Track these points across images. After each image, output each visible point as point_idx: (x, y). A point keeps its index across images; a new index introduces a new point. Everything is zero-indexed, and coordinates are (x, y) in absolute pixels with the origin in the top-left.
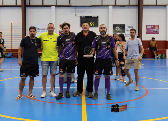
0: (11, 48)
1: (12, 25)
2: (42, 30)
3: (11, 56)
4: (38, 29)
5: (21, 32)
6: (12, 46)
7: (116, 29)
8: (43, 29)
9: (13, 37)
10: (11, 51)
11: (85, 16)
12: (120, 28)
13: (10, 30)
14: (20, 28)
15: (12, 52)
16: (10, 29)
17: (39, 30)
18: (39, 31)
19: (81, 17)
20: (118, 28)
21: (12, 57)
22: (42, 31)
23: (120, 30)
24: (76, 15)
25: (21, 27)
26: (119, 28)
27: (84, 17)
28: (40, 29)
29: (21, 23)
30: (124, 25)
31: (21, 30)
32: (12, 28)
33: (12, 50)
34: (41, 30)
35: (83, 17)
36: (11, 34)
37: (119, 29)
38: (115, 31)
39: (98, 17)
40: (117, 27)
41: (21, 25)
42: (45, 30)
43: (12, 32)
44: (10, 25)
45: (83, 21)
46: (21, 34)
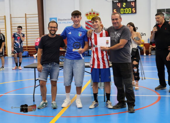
0: (27, 44)
1: (27, 16)
2: (64, 21)
4: (59, 20)
5: (38, 24)
6: (28, 43)
8: (66, 20)
9: (28, 31)
10: (27, 48)
12: (167, 14)
13: (25, 23)
14: (36, 20)
15: (28, 50)
16: (25, 21)
17: (60, 21)
18: (60, 23)
19: (113, 1)
21: (28, 56)
22: (64, 23)
23: (167, 16)
25: (37, 18)
26: (165, 14)
27: (117, 1)
28: (61, 20)
29: (37, 13)
31: (37, 21)
32: (27, 19)
33: (28, 47)
34: (62, 21)
35: (115, 1)
36: (26, 27)
41: (37, 16)
42: (68, 21)
43: (27, 25)
44: (25, 16)
45: (116, 7)
46: (38, 27)
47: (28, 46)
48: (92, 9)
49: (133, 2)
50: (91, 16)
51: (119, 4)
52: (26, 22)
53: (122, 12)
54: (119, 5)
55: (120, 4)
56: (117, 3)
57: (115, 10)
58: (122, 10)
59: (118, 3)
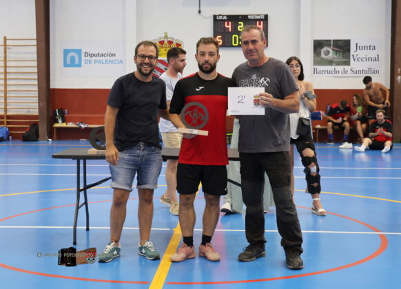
0: (6, 111)
1: (8, 43)
2: (98, 58)
3: (5, 137)
4: (87, 54)
5: (35, 64)
6: (8, 107)
7: (323, 55)
8: (102, 55)
9: (10, 79)
10: (5, 120)
11: (228, 16)
12: (336, 52)
13: (3, 59)
14: (32, 53)
15: (8, 123)
16: (3, 55)
17: (89, 58)
18: (90, 62)
19: (215, 17)
20: (328, 52)
21: (8, 139)
22: (99, 62)
23: (335, 56)
24: (200, 12)
25: (35, 49)
26: (331, 51)
27: (225, 18)
28: (91, 55)
29: (35, 38)
30: (347, 43)
31: (35, 56)
32: (8, 50)
33: (9, 117)
34: (94, 58)
35: (220, 18)
36: (5, 70)
37: (332, 55)
38: (318, 59)
39: (266, 16)
40: (325, 49)
41: (35, 42)
42: (108, 58)
43: (8, 64)
44: (3, 44)
45: (223, 31)
46: (35, 70)
47: (8, 114)
48: (166, 33)
49: (260, 20)
50: (164, 49)
51: (228, 24)
52: (5, 57)
53: (235, 43)
54: (229, 26)
55: (230, 23)
56: (225, 20)
57: (220, 37)
58: (235, 38)
59: (228, 21)
